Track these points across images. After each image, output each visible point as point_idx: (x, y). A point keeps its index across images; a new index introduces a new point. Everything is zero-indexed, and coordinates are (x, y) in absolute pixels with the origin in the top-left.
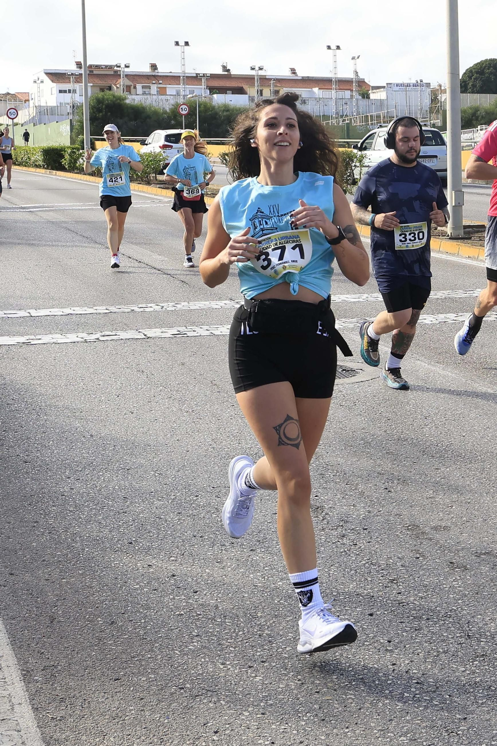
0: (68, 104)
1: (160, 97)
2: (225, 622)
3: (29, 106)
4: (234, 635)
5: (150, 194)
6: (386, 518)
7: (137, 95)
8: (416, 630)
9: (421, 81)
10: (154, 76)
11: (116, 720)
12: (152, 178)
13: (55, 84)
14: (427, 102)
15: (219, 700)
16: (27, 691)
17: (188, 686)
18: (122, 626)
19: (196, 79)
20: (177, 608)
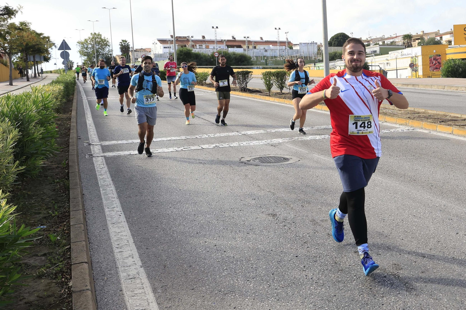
0: (168, 53)
1: (207, 49)
2: (237, 263)
3: (151, 54)
4: (241, 268)
5: (203, 89)
6: (302, 217)
7: (197, 49)
8: (315, 262)
9: (313, 42)
10: (204, 41)
11: (193, 306)
12: (204, 83)
13: (162, 45)
14: (316, 50)
15: (235, 295)
16: (155, 297)
17: (223, 290)
18: (194, 267)
19: (221, 42)
20: (217, 258)
